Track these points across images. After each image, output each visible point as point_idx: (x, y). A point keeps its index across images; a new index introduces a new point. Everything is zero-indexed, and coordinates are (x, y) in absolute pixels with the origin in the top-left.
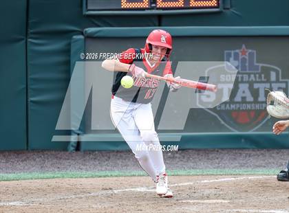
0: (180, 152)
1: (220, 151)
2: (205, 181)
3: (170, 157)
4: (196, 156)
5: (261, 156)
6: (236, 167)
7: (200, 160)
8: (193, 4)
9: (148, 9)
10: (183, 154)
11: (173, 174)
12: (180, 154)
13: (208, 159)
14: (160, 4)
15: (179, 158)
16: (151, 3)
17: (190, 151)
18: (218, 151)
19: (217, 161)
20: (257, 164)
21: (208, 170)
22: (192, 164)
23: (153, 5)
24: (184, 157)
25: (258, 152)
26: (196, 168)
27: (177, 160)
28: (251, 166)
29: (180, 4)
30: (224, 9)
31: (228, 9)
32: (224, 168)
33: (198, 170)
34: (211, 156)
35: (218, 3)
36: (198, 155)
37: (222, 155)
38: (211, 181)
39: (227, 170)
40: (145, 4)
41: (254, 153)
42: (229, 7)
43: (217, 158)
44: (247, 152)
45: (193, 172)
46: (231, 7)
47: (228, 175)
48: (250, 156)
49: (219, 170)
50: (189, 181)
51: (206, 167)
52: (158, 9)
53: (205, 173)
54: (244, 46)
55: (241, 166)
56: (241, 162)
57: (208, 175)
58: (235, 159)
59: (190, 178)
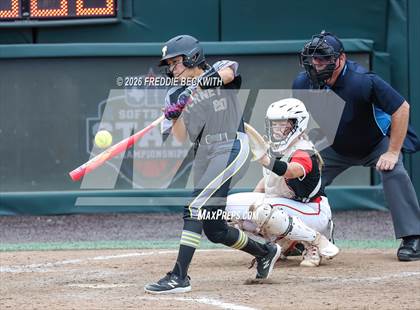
0: (64, 217)
1: (119, 215)
2: (100, 258)
3: (50, 225)
4: (86, 223)
5: (176, 223)
6: (141, 237)
7: (91, 229)
8: (80, 11)
9: (18, 19)
10: (68, 221)
11: (54, 247)
12: (64, 220)
13: (103, 227)
14: (35, 12)
15: (63, 226)
16: (23, 12)
17: (79, 216)
18: (116, 216)
19: (116, 230)
20: (171, 234)
21: (103, 241)
22: (80, 235)
23: (26, 14)
24: (69, 224)
25: (172, 218)
26: (86, 240)
27: (60, 228)
28: (162, 237)
29: (63, 11)
30: (124, 18)
31: (129, 18)
32: (125, 239)
33: (89, 243)
34: (107, 222)
35: (115, 11)
36: (89, 221)
37: (122, 221)
38: (108, 257)
39: (129, 242)
40: (14, 12)
41: (166, 218)
42: (130, 16)
43: (116, 226)
44: (156, 217)
45: (82, 245)
46: (134, 15)
47: (131, 248)
48: (161, 222)
49: (118, 242)
50: (76, 257)
51: (101, 238)
52: (32, 19)
53: (99, 247)
54: (151, 70)
55: (150, 236)
56: (149, 230)
57: (102, 249)
58: (140, 226)
59: (78, 253)
